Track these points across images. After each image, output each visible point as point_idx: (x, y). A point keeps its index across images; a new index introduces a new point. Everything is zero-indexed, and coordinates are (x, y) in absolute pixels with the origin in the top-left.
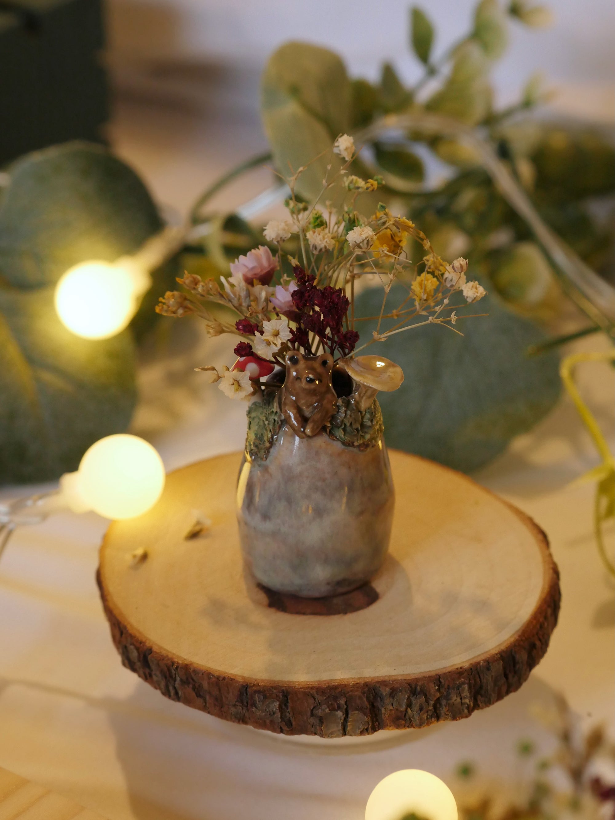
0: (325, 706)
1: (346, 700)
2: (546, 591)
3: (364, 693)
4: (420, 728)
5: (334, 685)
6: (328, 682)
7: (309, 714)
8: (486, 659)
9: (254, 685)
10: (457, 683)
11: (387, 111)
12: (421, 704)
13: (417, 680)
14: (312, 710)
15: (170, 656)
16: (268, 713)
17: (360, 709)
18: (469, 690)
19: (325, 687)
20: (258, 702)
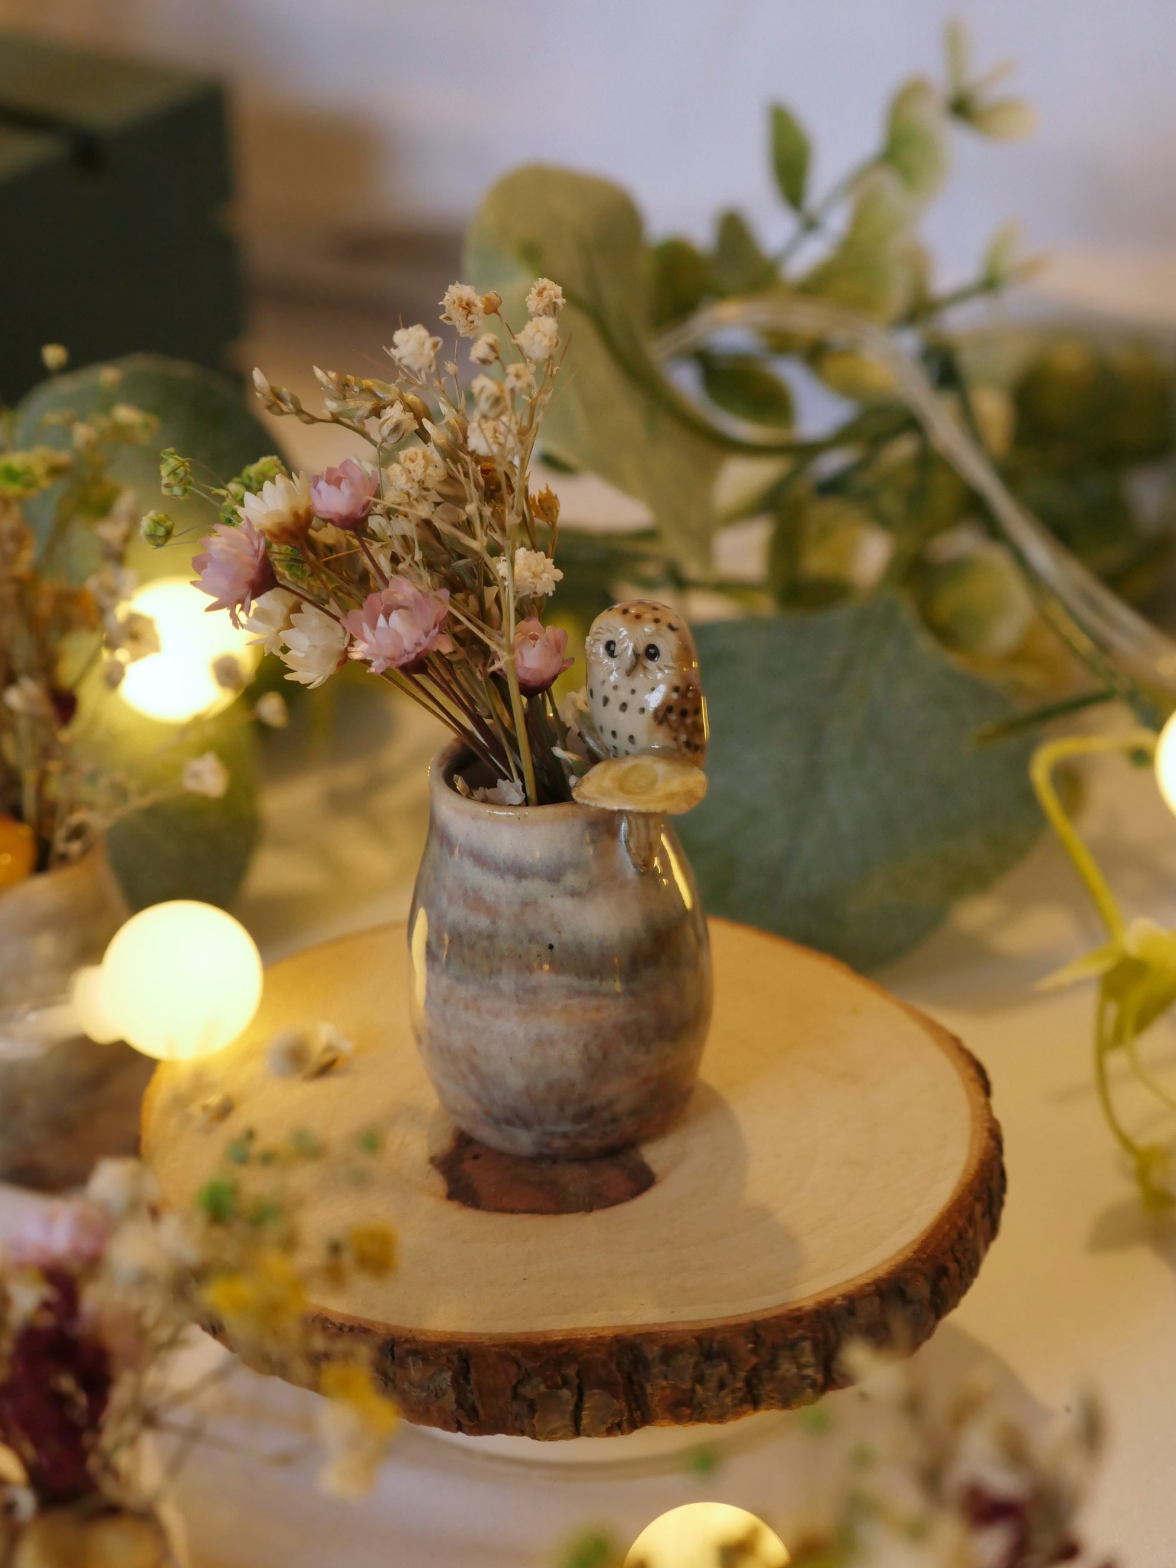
0: (539, 1379)
1: (577, 1369)
2: (972, 1171)
3: (611, 1356)
4: (720, 1422)
5: (555, 1341)
6: (544, 1334)
7: (509, 1394)
8: (847, 1293)
9: (406, 1341)
10: (790, 1337)
11: (721, 294)
12: (721, 1376)
13: (712, 1332)
14: (515, 1388)
16: (432, 1392)
17: (607, 1386)
18: (812, 1351)
19: (539, 1343)
20: (412, 1372)
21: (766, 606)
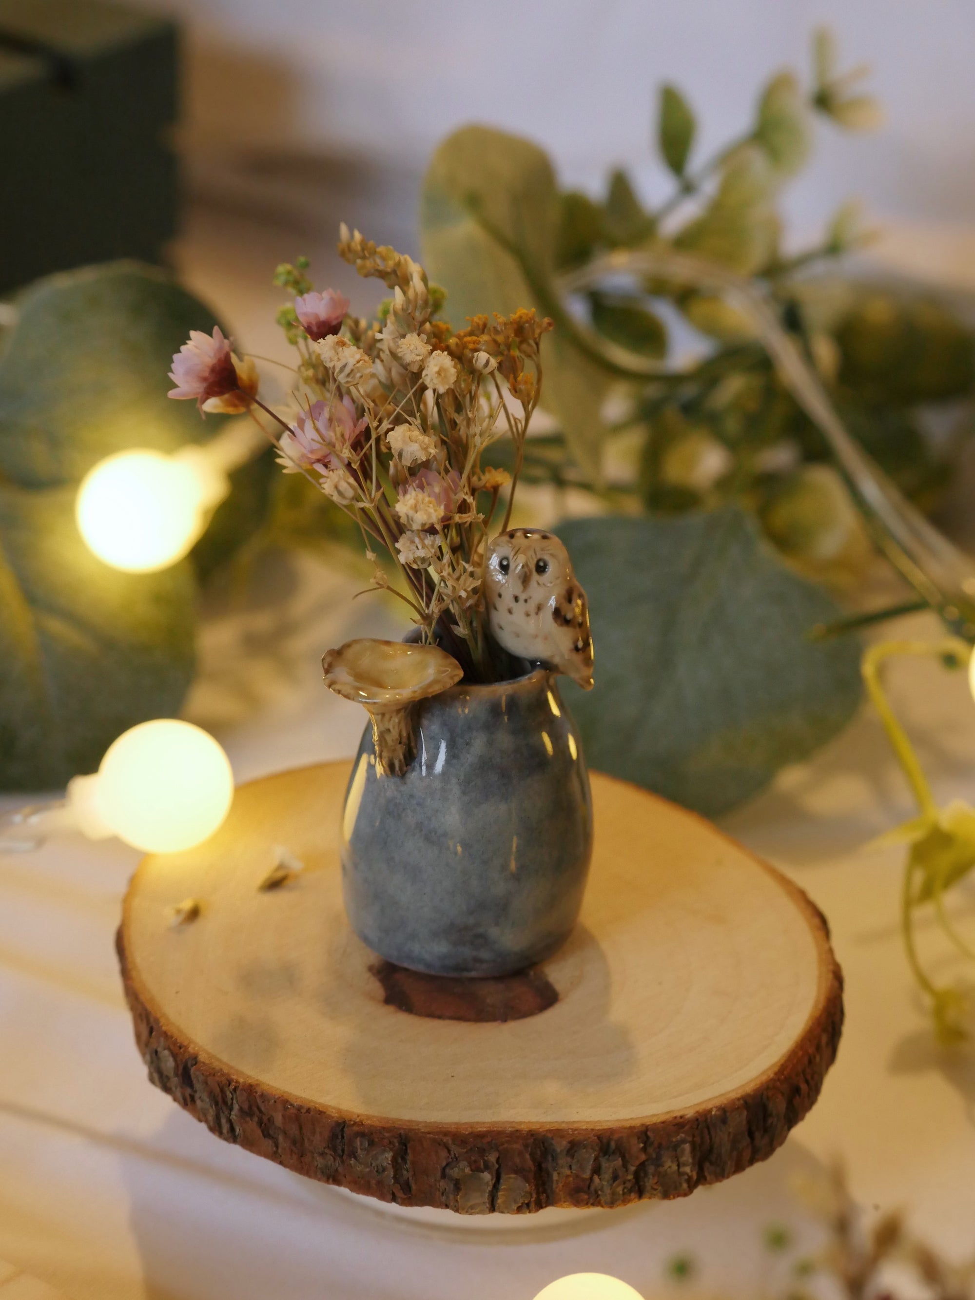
0: (466, 1163)
1: (497, 1156)
2: (821, 1006)
3: (526, 1146)
4: (611, 1207)
5: (480, 1131)
6: (471, 1125)
7: (439, 1174)
8: (721, 1105)
9: (355, 1123)
10: (674, 1140)
11: (613, 245)
12: (616, 1169)
13: (611, 1131)
14: (444, 1169)
15: (226, 1070)
16: (374, 1169)
17: (519, 1171)
18: (691, 1153)
19: (467, 1133)
20: (359, 1151)
21: (633, 506)
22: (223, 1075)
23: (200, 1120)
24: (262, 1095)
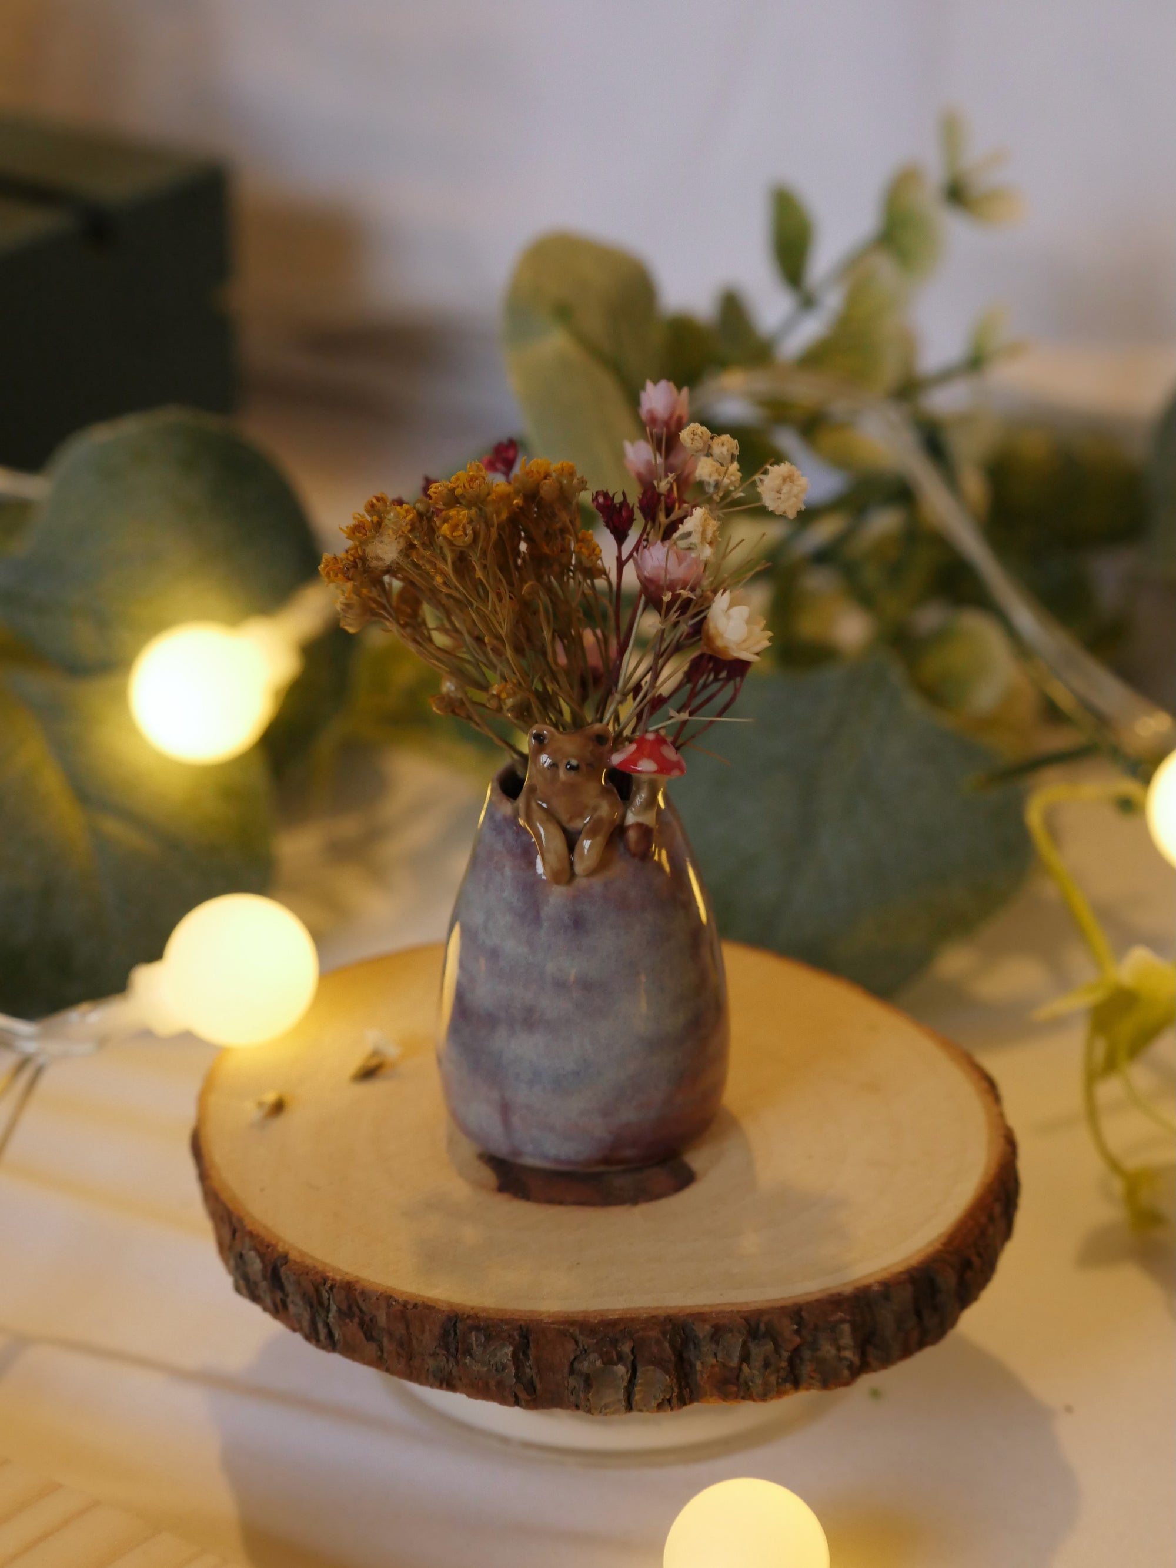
0: (596, 1355)
1: (632, 1345)
2: (992, 1172)
3: (664, 1333)
4: (764, 1401)
5: (611, 1319)
6: (600, 1313)
7: (567, 1370)
8: (883, 1280)
9: (469, 1317)
10: (831, 1320)
11: (725, 365)
12: (767, 1355)
13: (760, 1313)
14: (572, 1364)
15: (320, 1268)
16: (493, 1367)
17: (659, 1363)
18: (852, 1335)
19: (596, 1321)
20: (475, 1347)
22: (317, 1273)
23: (294, 1330)
24: (363, 1293)
